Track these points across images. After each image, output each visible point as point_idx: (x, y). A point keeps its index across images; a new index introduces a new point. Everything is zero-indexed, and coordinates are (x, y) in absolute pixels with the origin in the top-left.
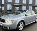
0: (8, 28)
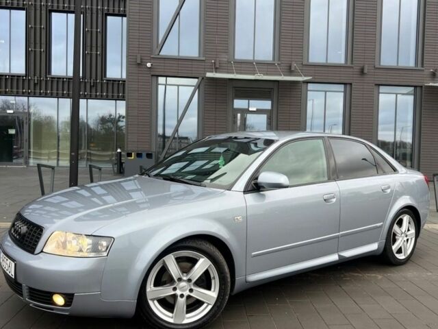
0: (59, 300)
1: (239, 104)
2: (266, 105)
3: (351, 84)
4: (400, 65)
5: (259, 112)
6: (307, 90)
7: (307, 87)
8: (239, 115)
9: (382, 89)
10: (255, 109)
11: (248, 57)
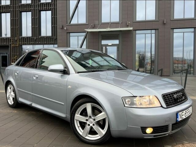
1: (104, 42)
2: (117, 42)
3: (158, 29)
4: (185, 17)
5: (113, 45)
6: (136, 34)
7: (136, 32)
8: (104, 47)
9: (175, 30)
10: (111, 44)
11: (108, 21)
